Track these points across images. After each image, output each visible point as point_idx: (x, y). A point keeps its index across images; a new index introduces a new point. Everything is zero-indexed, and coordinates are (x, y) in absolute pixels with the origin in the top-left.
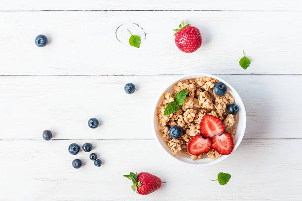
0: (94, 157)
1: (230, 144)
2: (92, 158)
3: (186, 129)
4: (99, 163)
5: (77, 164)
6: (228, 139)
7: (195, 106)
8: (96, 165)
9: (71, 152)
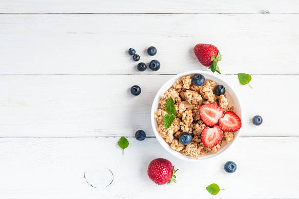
0: (136, 58)
1: (236, 119)
2: (137, 56)
3: (192, 131)
4: (131, 52)
5: (152, 51)
6: (231, 116)
7: (187, 107)
8: (134, 50)
9: (157, 62)
